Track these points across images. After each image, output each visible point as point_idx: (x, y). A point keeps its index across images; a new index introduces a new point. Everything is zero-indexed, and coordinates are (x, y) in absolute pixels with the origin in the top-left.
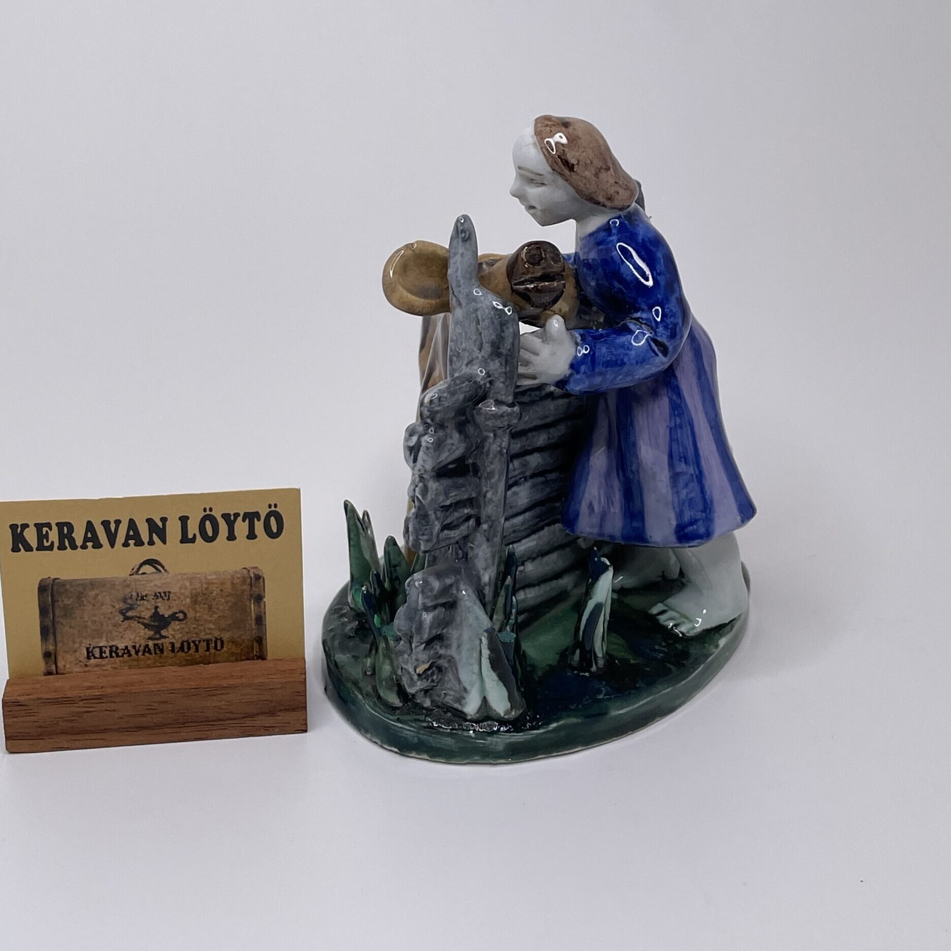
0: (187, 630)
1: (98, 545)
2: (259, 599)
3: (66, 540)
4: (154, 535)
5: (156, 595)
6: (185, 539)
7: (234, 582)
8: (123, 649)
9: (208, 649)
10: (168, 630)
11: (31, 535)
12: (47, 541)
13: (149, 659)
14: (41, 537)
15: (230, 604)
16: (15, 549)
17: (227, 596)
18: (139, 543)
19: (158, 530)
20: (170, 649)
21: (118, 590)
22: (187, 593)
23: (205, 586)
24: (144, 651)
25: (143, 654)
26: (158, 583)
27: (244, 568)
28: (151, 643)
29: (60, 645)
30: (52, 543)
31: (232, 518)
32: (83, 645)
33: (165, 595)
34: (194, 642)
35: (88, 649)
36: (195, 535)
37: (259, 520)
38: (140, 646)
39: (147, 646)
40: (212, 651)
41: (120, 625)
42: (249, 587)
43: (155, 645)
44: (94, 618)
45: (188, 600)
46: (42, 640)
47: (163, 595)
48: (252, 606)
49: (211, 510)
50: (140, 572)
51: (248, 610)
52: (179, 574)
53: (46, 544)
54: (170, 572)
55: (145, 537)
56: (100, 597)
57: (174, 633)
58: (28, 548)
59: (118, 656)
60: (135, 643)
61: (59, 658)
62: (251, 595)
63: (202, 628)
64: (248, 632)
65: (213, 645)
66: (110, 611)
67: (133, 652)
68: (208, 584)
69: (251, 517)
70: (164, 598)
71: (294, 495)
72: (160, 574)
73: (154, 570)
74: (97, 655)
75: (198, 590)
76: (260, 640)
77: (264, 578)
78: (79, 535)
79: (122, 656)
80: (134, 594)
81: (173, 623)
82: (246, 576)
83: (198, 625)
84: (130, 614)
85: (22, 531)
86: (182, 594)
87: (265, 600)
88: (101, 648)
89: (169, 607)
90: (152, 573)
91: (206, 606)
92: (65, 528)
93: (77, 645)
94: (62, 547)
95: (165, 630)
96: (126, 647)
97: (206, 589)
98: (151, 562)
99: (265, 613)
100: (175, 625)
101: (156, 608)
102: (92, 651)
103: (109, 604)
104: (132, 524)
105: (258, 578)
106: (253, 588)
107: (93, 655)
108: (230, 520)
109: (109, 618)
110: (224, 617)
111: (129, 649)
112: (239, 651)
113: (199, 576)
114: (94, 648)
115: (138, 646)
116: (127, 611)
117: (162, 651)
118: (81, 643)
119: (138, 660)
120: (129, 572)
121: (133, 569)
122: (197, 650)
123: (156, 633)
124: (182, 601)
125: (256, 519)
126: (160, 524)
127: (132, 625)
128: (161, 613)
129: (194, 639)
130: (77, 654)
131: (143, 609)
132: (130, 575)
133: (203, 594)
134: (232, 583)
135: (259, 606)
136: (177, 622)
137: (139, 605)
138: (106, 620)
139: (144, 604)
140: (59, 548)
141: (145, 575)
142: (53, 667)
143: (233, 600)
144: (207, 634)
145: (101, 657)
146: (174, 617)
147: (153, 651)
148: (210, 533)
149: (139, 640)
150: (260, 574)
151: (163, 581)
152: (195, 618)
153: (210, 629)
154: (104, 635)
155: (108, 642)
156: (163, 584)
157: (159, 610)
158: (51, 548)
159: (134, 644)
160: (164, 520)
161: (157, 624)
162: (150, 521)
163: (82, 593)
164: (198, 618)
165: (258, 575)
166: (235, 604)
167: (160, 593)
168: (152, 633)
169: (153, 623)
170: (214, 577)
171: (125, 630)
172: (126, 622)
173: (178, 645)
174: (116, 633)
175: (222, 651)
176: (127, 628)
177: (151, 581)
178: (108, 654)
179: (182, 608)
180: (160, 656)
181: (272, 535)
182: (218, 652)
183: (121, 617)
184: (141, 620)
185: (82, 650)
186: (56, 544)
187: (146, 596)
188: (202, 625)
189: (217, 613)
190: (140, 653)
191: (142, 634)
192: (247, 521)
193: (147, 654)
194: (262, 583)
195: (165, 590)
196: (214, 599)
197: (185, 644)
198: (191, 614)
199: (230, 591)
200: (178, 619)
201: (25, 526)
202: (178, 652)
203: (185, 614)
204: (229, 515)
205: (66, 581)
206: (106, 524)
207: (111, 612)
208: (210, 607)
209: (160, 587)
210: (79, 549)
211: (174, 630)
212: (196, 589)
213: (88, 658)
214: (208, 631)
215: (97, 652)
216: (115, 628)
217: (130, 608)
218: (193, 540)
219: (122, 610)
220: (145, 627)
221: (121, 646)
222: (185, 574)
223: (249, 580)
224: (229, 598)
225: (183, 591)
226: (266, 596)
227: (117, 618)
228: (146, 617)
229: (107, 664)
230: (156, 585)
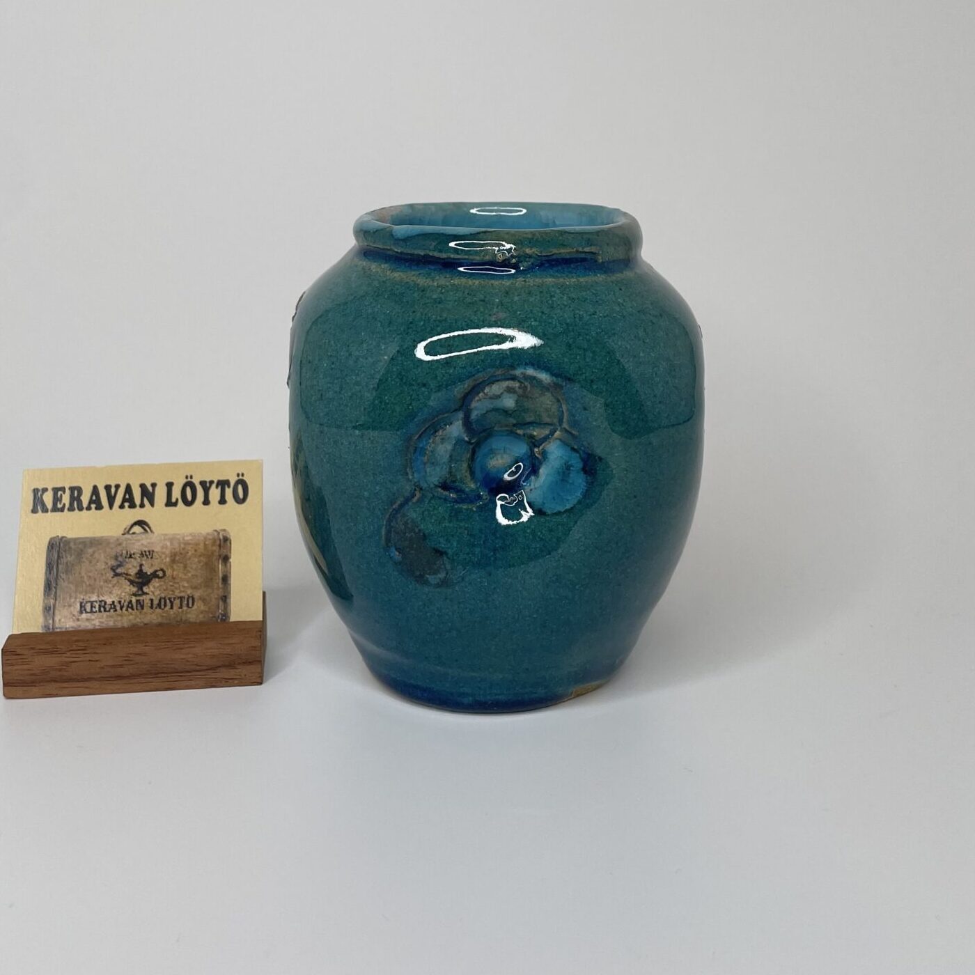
0: (165, 588)
1: (99, 507)
2: (226, 559)
3: (75, 503)
4: (145, 499)
5: (142, 554)
6: (170, 503)
7: (207, 543)
8: (111, 605)
9: (181, 607)
10: (149, 587)
11: (48, 499)
12: (60, 504)
13: (131, 614)
14: (56, 499)
15: (202, 564)
16: (34, 511)
17: (200, 556)
18: (132, 506)
19: (148, 494)
20: (149, 605)
21: (112, 549)
22: (168, 552)
23: (182, 546)
24: (128, 607)
25: (127, 610)
26: (145, 542)
27: (216, 531)
28: (134, 599)
29: (58, 599)
30: (64, 504)
31: (208, 485)
32: (78, 600)
33: (148, 554)
34: (170, 599)
35: (81, 603)
36: (177, 500)
37: (229, 487)
38: (125, 601)
39: (131, 601)
40: (185, 608)
41: (110, 581)
42: (218, 548)
43: (137, 601)
44: (90, 574)
45: (168, 559)
46: (44, 594)
47: (148, 553)
48: (220, 566)
49: (191, 477)
50: (131, 532)
51: (216, 569)
52: (162, 535)
53: (59, 506)
54: (156, 534)
55: (138, 501)
56: (96, 555)
57: (154, 590)
58: (45, 510)
59: (105, 611)
60: (121, 598)
61: (57, 612)
62: (220, 556)
63: (177, 585)
64: (215, 591)
65: (186, 602)
66: (103, 567)
67: (118, 608)
68: (185, 544)
69: (223, 484)
70: (150, 557)
71: (259, 466)
72: (147, 535)
73: (142, 530)
74: (88, 610)
75: (177, 550)
76: (225, 598)
77: (231, 540)
78: (85, 499)
79: (109, 611)
80: (124, 552)
81: (154, 579)
82: (216, 537)
83: (175, 583)
84: (119, 571)
85: (42, 495)
86: (163, 553)
87: (231, 560)
88: (92, 603)
89: (152, 565)
90: (141, 533)
91: (182, 565)
92: (76, 492)
93: (72, 600)
94: (71, 509)
95: (146, 587)
96: (113, 602)
97: (184, 549)
98: (140, 523)
99: (230, 573)
100: (155, 583)
101: (141, 565)
102: (84, 606)
103: (103, 561)
104: (129, 489)
105: (226, 539)
106: (222, 549)
107: (85, 610)
108: (206, 486)
109: (102, 574)
110: (197, 576)
111: (115, 604)
112: (207, 609)
113: (178, 537)
114: (87, 602)
115: (123, 601)
116: (117, 568)
117: (142, 607)
118: (76, 598)
119: (121, 616)
120: (122, 532)
121: (125, 529)
122: (172, 608)
123: (138, 590)
124: (163, 560)
125: (226, 487)
126: (150, 489)
127: (120, 581)
128: (144, 571)
129: (169, 596)
130: (72, 608)
131: (130, 566)
132: (123, 534)
133: (181, 554)
134: (205, 544)
135: (226, 565)
136: (157, 580)
137: (127, 563)
138: (99, 575)
139: (131, 561)
140: (69, 510)
141: (134, 535)
142: (51, 622)
143: (204, 560)
144: (181, 592)
145: (92, 612)
146: (155, 575)
147: (135, 607)
148: (189, 497)
149: (125, 596)
150: (228, 536)
151: (148, 541)
152: (173, 575)
153: (184, 587)
154: (96, 591)
155: (98, 597)
156: (149, 543)
157: (143, 568)
158: (62, 510)
159: (119, 600)
160: (154, 485)
161: (140, 580)
162: (143, 486)
163: (82, 550)
164: (174, 576)
165: (227, 537)
166: (206, 564)
167: (145, 552)
168: (134, 589)
169: (137, 580)
170: (190, 538)
171: (113, 587)
172: (115, 578)
173: (156, 602)
174: (107, 589)
175: (193, 608)
176: (115, 584)
177: (140, 542)
178: (97, 609)
179: (163, 566)
180: (140, 612)
181: (240, 501)
182: (190, 609)
183: (112, 573)
184: (128, 577)
185: (76, 604)
186: (67, 506)
187: (134, 554)
188: (178, 583)
189: (189, 572)
190: (124, 609)
191: (128, 590)
192: (220, 488)
193: (130, 610)
194: (229, 544)
195: (150, 549)
196: (190, 559)
197: (163, 601)
198: (169, 572)
199: (203, 551)
200: (158, 577)
201: (45, 490)
202: (156, 608)
203: (164, 572)
204: (205, 482)
205: (70, 539)
206: (108, 488)
207: (104, 569)
208: (185, 567)
209: (146, 546)
210: (85, 511)
211: (154, 587)
212: (175, 549)
213: (81, 612)
214: (182, 589)
215: (88, 607)
216: (106, 584)
217: (119, 566)
218: (175, 504)
219: (114, 566)
220: (131, 584)
221: (109, 601)
222: (166, 535)
223: (218, 542)
224: (202, 558)
225: (164, 550)
226: (232, 556)
227: (108, 575)
228: (132, 574)
229: (96, 618)
230: (142, 544)
